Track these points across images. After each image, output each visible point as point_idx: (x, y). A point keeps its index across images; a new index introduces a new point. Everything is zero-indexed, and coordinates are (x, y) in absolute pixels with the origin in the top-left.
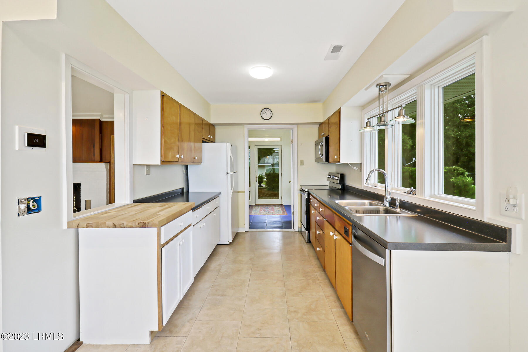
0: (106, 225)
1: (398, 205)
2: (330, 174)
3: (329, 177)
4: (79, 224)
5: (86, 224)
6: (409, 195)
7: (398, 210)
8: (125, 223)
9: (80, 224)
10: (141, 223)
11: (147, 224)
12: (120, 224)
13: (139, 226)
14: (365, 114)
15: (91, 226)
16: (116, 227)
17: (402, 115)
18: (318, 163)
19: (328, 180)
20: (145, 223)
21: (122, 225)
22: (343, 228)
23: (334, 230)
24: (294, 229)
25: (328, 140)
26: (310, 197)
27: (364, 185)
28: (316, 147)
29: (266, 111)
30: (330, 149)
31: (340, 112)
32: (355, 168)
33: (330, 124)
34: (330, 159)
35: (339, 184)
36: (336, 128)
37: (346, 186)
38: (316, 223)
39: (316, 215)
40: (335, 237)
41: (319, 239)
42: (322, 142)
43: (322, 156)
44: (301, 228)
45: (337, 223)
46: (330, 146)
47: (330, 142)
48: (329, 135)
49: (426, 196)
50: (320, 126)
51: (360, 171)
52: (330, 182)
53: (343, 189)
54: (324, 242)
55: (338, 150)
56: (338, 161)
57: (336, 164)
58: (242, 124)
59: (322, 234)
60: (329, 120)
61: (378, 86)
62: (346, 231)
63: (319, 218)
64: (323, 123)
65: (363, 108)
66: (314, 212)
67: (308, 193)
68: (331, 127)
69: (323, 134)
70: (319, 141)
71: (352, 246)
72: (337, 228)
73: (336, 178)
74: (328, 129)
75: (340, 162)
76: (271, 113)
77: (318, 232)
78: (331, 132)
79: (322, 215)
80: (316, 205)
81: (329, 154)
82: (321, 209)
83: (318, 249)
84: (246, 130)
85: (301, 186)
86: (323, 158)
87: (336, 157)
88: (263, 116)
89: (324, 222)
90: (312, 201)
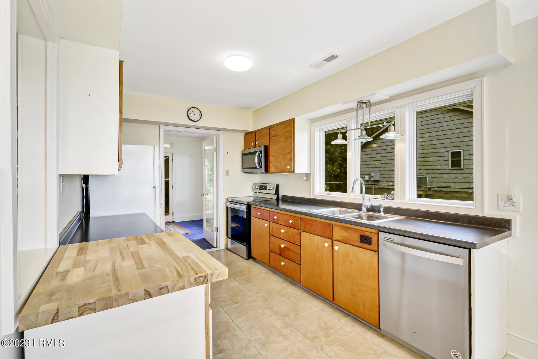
0: (130, 298)
1: (383, 210)
2: (254, 184)
3: (254, 187)
4: (57, 313)
5: (78, 308)
6: (388, 200)
7: (382, 214)
8: (169, 284)
9: (59, 313)
10: (199, 277)
11: (209, 276)
12: (160, 288)
13: (196, 284)
14: (316, 127)
15: (90, 309)
16: (151, 297)
17: (392, 130)
18: (244, 173)
19: (252, 191)
20: (207, 276)
21: (163, 290)
22: (356, 237)
23: (331, 240)
24: (217, 247)
25: (266, 149)
26: (253, 210)
27: (315, 194)
28: (243, 156)
29: (193, 111)
30: (272, 159)
31: (294, 122)
32: (305, 178)
33: (273, 133)
34: (272, 169)
35: (274, 194)
36: (287, 138)
37: (280, 196)
38: (271, 237)
39: (273, 228)
40: (336, 248)
41: (282, 253)
42: (261, 152)
43: (259, 166)
44: (227, 244)
45: (338, 233)
46: (273, 156)
47: (272, 152)
48: (269, 145)
49: (407, 200)
50: (248, 134)
51: (307, 180)
52: (255, 192)
53: (278, 199)
54: (299, 254)
55: (291, 160)
56: (292, 171)
57: (282, 174)
58: (158, 124)
59: (291, 246)
60: (270, 129)
61: (359, 102)
62: (365, 240)
63: (283, 231)
64: (255, 132)
65: (313, 121)
66: (266, 225)
67: (249, 206)
68: (274, 136)
69: (257, 143)
70: (252, 150)
71: (378, 253)
72: (338, 239)
73: (272, 188)
74: (268, 139)
75: (294, 172)
76: (200, 115)
77: (283, 246)
78: (274, 142)
79: (292, 226)
80: (275, 217)
81: (271, 165)
82: (291, 221)
83: (283, 263)
84: (162, 131)
85: (227, 199)
86: (261, 167)
87: (288, 167)
88: (190, 116)
89: (299, 234)
90: (259, 214)
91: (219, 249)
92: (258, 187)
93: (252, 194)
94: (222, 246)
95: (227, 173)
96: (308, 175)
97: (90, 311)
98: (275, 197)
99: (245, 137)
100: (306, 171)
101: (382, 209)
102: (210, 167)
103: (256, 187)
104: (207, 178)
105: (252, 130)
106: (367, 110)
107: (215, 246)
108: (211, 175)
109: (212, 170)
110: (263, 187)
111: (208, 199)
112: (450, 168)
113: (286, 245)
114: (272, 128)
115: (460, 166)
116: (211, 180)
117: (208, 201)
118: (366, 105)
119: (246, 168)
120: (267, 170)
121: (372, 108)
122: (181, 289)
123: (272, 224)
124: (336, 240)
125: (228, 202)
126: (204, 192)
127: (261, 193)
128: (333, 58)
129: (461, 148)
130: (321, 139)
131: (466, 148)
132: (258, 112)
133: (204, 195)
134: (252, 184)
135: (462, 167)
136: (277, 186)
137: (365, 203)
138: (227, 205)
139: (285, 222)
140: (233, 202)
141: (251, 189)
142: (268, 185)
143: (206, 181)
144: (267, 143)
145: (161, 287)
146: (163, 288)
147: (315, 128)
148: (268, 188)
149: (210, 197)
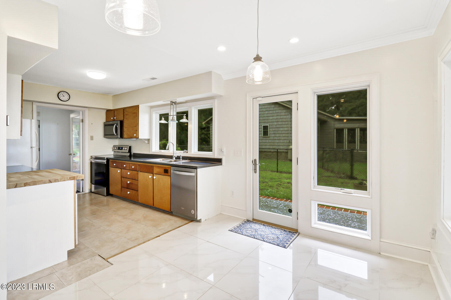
2: (114, 146)
3: (114, 148)
6: (185, 153)
7: (181, 160)
13: (70, 180)
17: (185, 118)
18: (106, 139)
19: (113, 151)
22: (162, 171)
23: (152, 174)
24: (83, 191)
25: (122, 123)
26: (110, 163)
27: (153, 151)
28: (105, 127)
29: (63, 94)
30: (125, 129)
31: (139, 107)
32: (147, 142)
33: (126, 113)
34: (125, 136)
35: (128, 152)
36: (135, 117)
37: (132, 154)
38: (122, 178)
39: (123, 172)
40: (154, 177)
41: (128, 187)
42: (117, 124)
43: (116, 134)
44: (91, 189)
45: (156, 170)
46: (126, 128)
47: (125, 125)
48: (123, 120)
49: (193, 153)
50: (108, 111)
51: (148, 143)
52: (115, 152)
53: (130, 156)
54: (137, 185)
55: (137, 131)
56: (137, 138)
57: (132, 139)
58: (32, 102)
59: (134, 182)
60: (124, 110)
61: (171, 102)
62: (166, 171)
63: (129, 173)
64: (114, 111)
65: (152, 107)
66: (119, 171)
67: (108, 160)
68: (126, 115)
69: (115, 118)
70: (111, 123)
71: (171, 177)
72: (155, 173)
73: (126, 149)
74: (123, 116)
75: (138, 138)
76: (69, 96)
77: (128, 182)
78: (126, 118)
79: (134, 170)
80: (125, 166)
81: (124, 133)
82: (133, 167)
83: (128, 193)
84: (35, 107)
85: (92, 156)
86: (117, 135)
87: (135, 135)
88: (60, 98)
89: (138, 174)
90: (115, 164)
91: (84, 193)
92: (117, 148)
93: (112, 153)
94: (87, 190)
95: (92, 138)
96: (149, 140)
97: (28, 185)
98: (128, 154)
99: (106, 112)
100: (147, 137)
101: (181, 158)
102: (77, 131)
103: (115, 148)
104: (74, 142)
105: (112, 109)
106: (175, 106)
107: (81, 191)
108: (77, 140)
109: (79, 134)
110: (121, 148)
111: (75, 161)
112: (263, 136)
113: (130, 182)
114: (125, 109)
115: (268, 135)
116: (78, 144)
117: (75, 163)
118: (175, 104)
119: (107, 135)
120: (122, 137)
121: (177, 105)
122: (64, 181)
123: (123, 170)
124: (155, 174)
125: (92, 159)
126: (71, 152)
127: (119, 152)
128: (153, 79)
129: (269, 123)
130: (157, 118)
131: (271, 124)
132: (117, 97)
133: (71, 155)
134: (112, 146)
135: (269, 136)
136: (130, 148)
137: (175, 155)
138: (91, 161)
139: (130, 168)
140: (96, 158)
141: (112, 149)
142: (124, 147)
143: (74, 145)
144: (122, 119)
145: (56, 179)
146: (56, 180)
147: (153, 112)
148: (124, 149)
149: (76, 159)
